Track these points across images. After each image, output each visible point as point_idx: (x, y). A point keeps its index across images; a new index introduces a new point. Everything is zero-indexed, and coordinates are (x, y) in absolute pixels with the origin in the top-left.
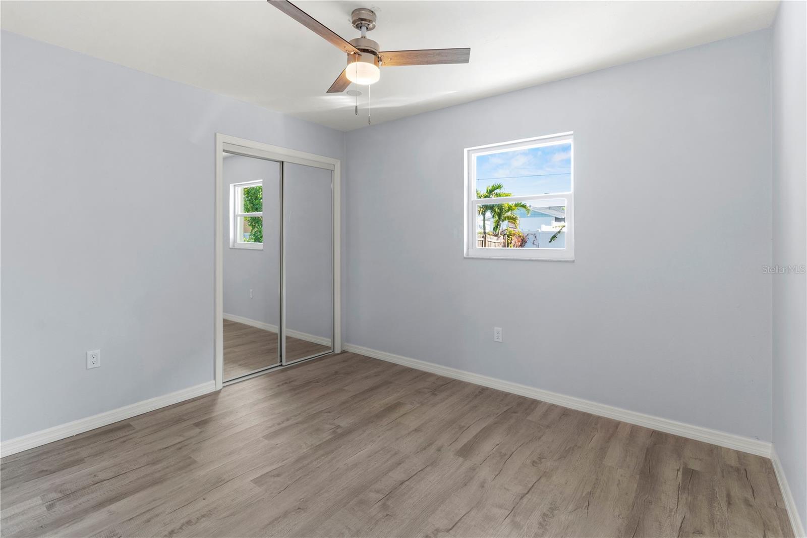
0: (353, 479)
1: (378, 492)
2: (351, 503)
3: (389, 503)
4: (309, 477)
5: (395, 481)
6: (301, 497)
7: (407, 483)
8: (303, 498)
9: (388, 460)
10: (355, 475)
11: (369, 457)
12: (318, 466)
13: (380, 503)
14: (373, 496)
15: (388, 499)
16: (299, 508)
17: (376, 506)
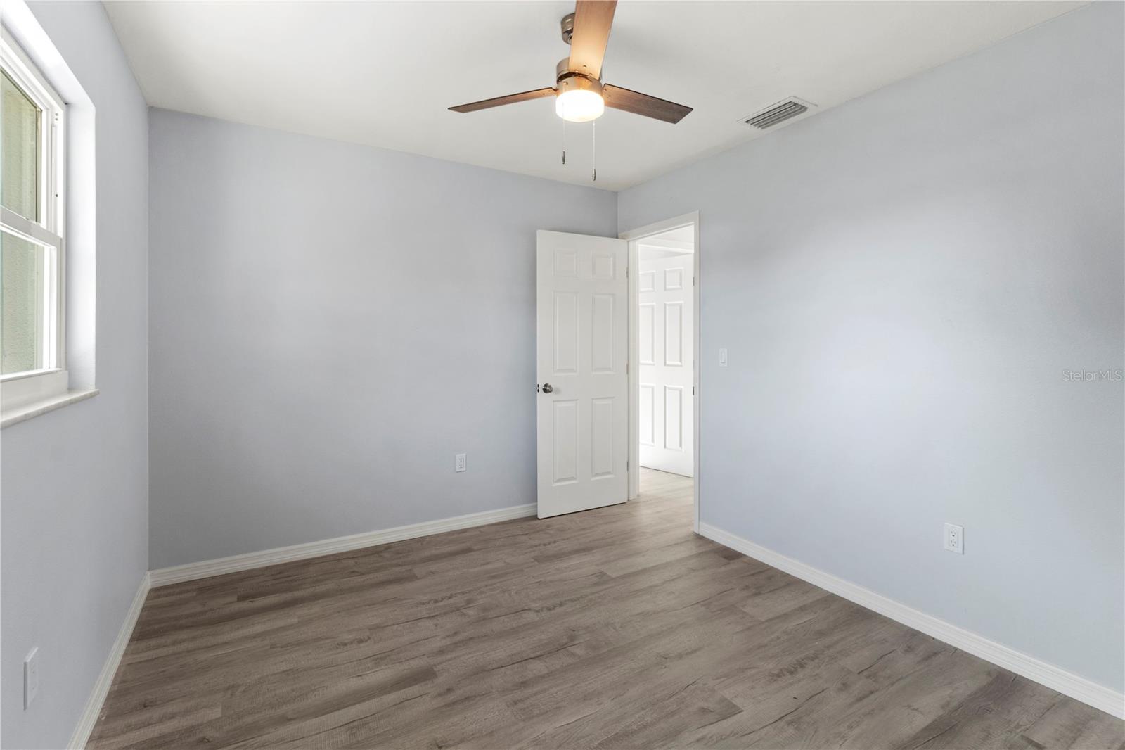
0: (596, 677)
1: (573, 655)
2: (607, 650)
3: (566, 640)
4: (656, 696)
5: (545, 661)
6: (665, 670)
7: (532, 656)
8: (661, 668)
9: (536, 694)
10: (592, 683)
11: (559, 708)
12: (643, 712)
13: (576, 642)
14: (579, 651)
15: (566, 644)
16: (666, 658)
17: (582, 641)
